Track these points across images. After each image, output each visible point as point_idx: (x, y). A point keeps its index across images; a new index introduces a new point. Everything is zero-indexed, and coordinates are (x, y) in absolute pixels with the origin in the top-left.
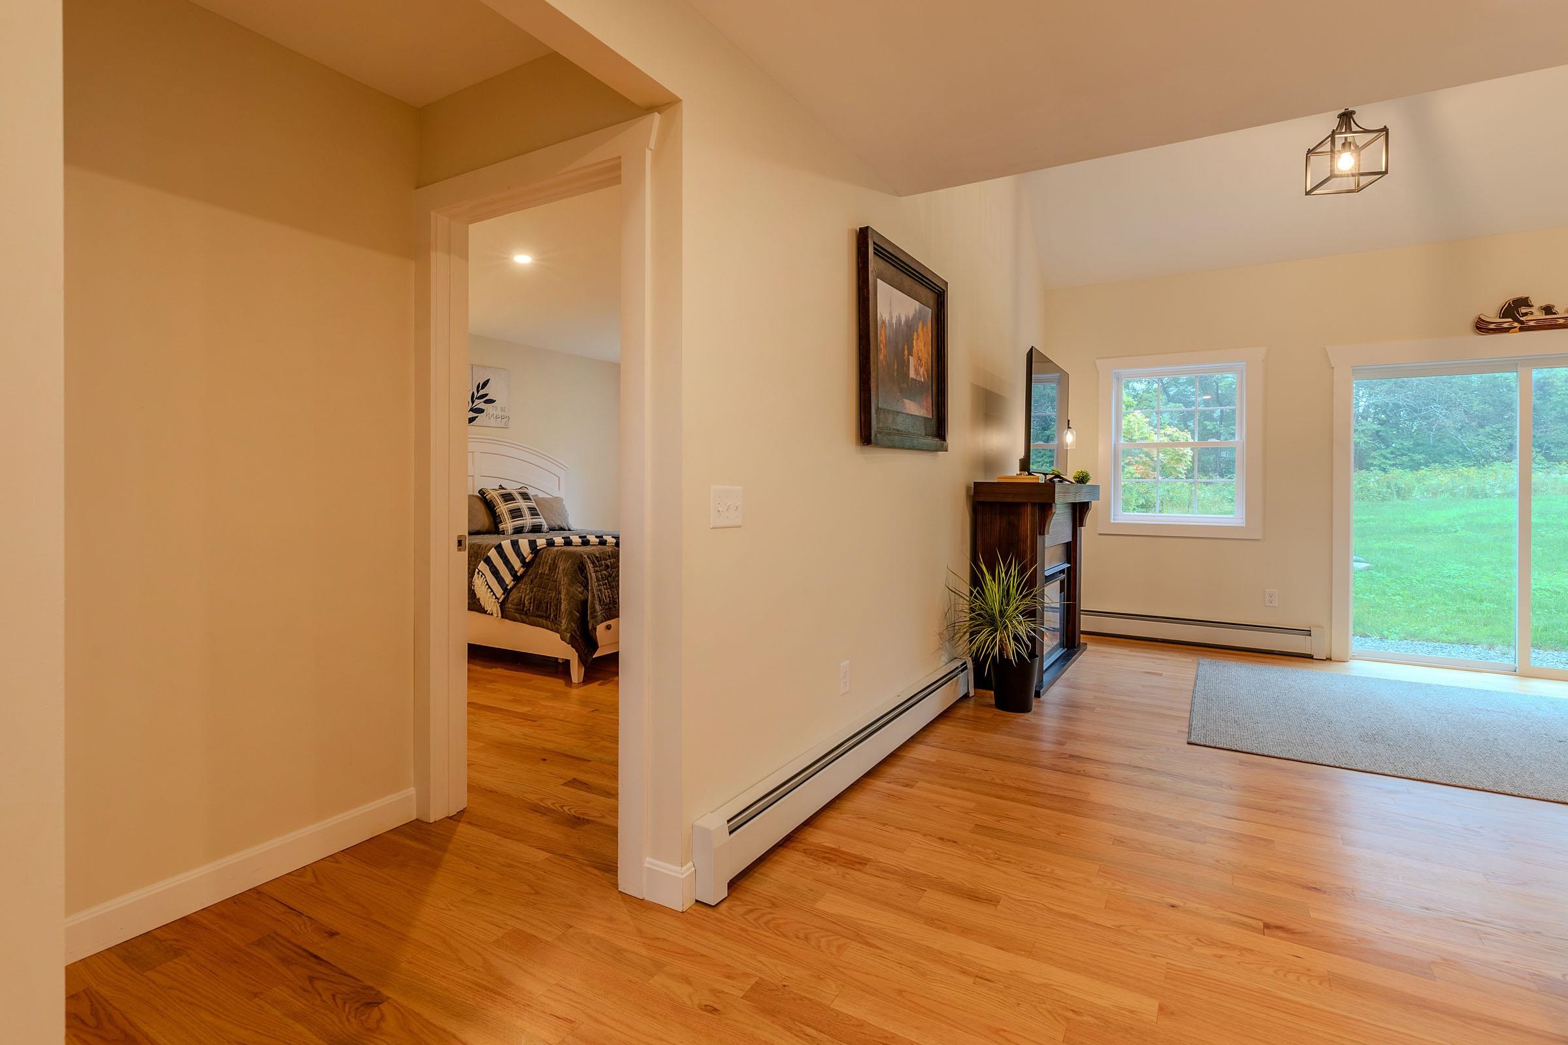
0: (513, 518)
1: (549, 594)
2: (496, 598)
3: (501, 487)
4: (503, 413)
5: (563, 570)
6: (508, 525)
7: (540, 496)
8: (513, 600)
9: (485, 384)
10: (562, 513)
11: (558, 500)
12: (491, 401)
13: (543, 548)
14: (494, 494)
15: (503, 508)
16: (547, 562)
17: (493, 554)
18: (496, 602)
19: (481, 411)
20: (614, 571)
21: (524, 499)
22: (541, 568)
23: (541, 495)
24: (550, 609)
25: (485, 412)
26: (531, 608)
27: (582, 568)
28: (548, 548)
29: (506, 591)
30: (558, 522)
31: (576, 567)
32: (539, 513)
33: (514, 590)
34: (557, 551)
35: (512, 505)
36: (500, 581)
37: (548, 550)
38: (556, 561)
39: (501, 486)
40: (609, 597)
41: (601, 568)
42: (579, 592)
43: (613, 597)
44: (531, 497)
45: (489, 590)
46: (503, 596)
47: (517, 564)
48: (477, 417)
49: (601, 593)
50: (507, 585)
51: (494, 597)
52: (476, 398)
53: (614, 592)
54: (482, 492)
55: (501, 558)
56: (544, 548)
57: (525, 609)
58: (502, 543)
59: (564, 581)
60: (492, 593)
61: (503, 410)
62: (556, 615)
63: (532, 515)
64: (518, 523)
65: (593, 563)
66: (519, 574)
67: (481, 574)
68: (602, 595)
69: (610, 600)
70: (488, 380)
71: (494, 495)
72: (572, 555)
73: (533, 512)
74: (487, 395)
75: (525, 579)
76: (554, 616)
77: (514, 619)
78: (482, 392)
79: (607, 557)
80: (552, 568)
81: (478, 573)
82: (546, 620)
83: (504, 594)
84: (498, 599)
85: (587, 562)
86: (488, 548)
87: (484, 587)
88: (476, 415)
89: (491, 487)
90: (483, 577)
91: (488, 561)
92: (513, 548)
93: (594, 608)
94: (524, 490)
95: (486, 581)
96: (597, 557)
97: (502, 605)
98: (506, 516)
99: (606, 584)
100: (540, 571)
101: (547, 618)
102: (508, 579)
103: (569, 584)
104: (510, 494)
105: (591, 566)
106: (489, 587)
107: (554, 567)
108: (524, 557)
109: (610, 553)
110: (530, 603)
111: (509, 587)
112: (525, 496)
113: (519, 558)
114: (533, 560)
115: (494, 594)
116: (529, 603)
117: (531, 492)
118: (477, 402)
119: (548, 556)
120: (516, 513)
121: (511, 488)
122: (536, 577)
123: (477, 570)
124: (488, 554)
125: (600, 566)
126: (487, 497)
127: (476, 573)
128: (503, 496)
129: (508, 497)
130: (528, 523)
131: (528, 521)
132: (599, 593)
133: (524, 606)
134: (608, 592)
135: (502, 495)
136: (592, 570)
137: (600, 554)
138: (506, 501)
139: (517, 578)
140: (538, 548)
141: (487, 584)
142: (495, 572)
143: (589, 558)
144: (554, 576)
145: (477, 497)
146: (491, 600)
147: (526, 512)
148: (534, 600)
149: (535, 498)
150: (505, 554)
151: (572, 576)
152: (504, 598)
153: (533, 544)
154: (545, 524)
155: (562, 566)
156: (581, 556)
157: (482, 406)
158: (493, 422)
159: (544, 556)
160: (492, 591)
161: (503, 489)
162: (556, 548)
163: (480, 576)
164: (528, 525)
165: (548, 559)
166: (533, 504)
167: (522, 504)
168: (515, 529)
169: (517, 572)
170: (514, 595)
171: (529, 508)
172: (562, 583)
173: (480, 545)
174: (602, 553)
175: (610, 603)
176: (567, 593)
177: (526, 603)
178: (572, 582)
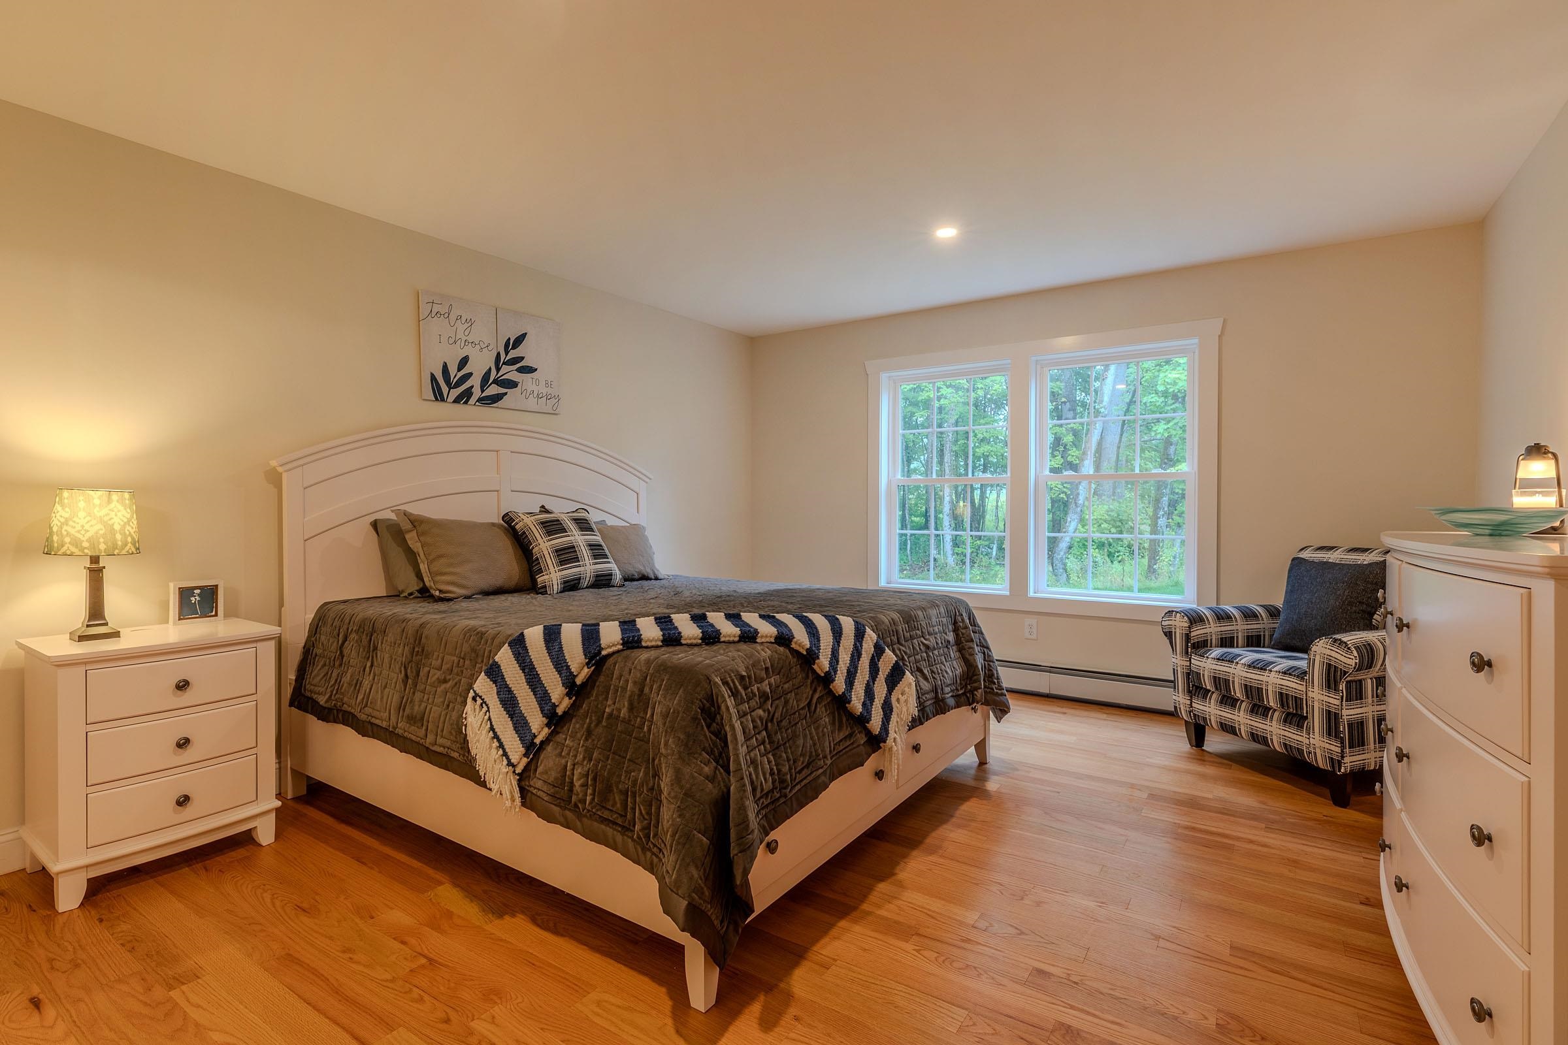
0: (562, 563)
1: (628, 772)
2: (510, 764)
3: (544, 510)
4: (549, 390)
5: (665, 716)
6: (553, 576)
7: (609, 523)
8: (546, 772)
9: (520, 340)
10: (645, 551)
11: (636, 529)
12: (529, 370)
13: (614, 653)
14: (529, 521)
15: (544, 546)
16: (624, 689)
17: (505, 657)
18: (511, 774)
19: (512, 384)
20: (777, 707)
21: (582, 529)
22: (610, 702)
23: (611, 521)
24: (634, 809)
25: (520, 385)
26: (589, 798)
27: (710, 711)
28: (628, 652)
29: (533, 749)
30: (638, 567)
31: (696, 709)
32: (608, 554)
33: (549, 748)
34: (648, 662)
35: (560, 541)
36: (520, 724)
37: (627, 658)
38: (647, 690)
39: (543, 507)
40: (772, 774)
41: (753, 703)
42: (707, 778)
43: (779, 771)
44: (594, 527)
45: (496, 744)
46: (525, 760)
47: (556, 690)
48: (506, 394)
49: (756, 769)
50: (535, 736)
51: (505, 762)
52: (504, 363)
53: (781, 757)
54: (508, 519)
55: (523, 670)
56: (618, 651)
57: (574, 798)
58: (526, 632)
59: (667, 746)
60: (501, 752)
61: (548, 384)
62: (648, 828)
63: (595, 557)
64: (571, 572)
65: (735, 694)
66: (560, 711)
67: (479, 701)
68: (757, 777)
69: (774, 782)
70: (524, 336)
71: (528, 523)
72: (682, 676)
73: (597, 551)
74: (522, 358)
75: (574, 725)
76: (643, 829)
77: (549, 818)
78: (513, 354)
79: (763, 674)
80: (636, 704)
81: (474, 699)
82: (623, 834)
83: (526, 755)
84: (514, 766)
85: (723, 696)
86: (497, 641)
87: (484, 732)
88: (504, 390)
89: (524, 508)
90: (485, 708)
91: (495, 673)
92: (548, 648)
93: (742, 809)
94: (583, 515)
95: (490, 719)
96: (742, 678)
97: (523, 778)
98: (550, 561)
99: (763, 743)
100: (607, 710)
101: (626, 829)
102: (536, 722)
103: (680, 758)
104: (557, 522)
105: (730, 702)
106: (496, 736)
107: (640, 702)
108: (571, 673)
109: (769, 665)
110: (585, 785)
111: (537, 741)
112: (584, 525)
113: (560, 673)
114: (591, 681)
115: (505, 754)
116: (582, 786)
117: (594, 517)
118: (505, 369)
119: (625, 673)
120: (567, 555)
121: (561, 510)
122: (599, 722)
123: (471, 694)
124: (497, 658)
125: (749, 699)
126: (517, 527)
127: (469, 700)
128: (544, 524)
129: (553, 527)
130: (588, 572)
131: (588, 568)
132: (751, 769)
133: (571, 790)
134: (769, 762)
135: (542, 523)
136: (733, 711)
137: (747, 668)
138: (549, 533)
139: (555, 720)
140: (604, 653)
141: (492, 729)
142: (509, 703)
143: (725, 683)
144: (641, 727)
145: (499, 526)
146: (497, 766)
147: (585, 553)
148: (595, 779)
149: (600, 526)
150: (531, 661)
151: (688, 735)
152: (529, 764)
153: (590, 635)
154: (618, 572)
155: (662, 703)
156: (709, 680)
157: (514, 376)
158: (531, 403)
159: (616, 673)
160: (501, 746)
161: (547, 512)
162: (644, 656)
163: (477, 707)
164: (588, 575)
165: (627, 681)
166: (597, 538)
167: (578, 538)
168: (565, 582)
169: (555, 706)
170: (549, 761)
171: (590, 545)
172: (663, 751)
173: (482, 634)
174: (753, 665)
175: (774, 788)
176: (678, 779)
177: (577, 784)
178: (688, 749)
